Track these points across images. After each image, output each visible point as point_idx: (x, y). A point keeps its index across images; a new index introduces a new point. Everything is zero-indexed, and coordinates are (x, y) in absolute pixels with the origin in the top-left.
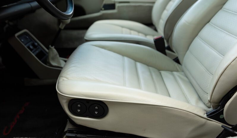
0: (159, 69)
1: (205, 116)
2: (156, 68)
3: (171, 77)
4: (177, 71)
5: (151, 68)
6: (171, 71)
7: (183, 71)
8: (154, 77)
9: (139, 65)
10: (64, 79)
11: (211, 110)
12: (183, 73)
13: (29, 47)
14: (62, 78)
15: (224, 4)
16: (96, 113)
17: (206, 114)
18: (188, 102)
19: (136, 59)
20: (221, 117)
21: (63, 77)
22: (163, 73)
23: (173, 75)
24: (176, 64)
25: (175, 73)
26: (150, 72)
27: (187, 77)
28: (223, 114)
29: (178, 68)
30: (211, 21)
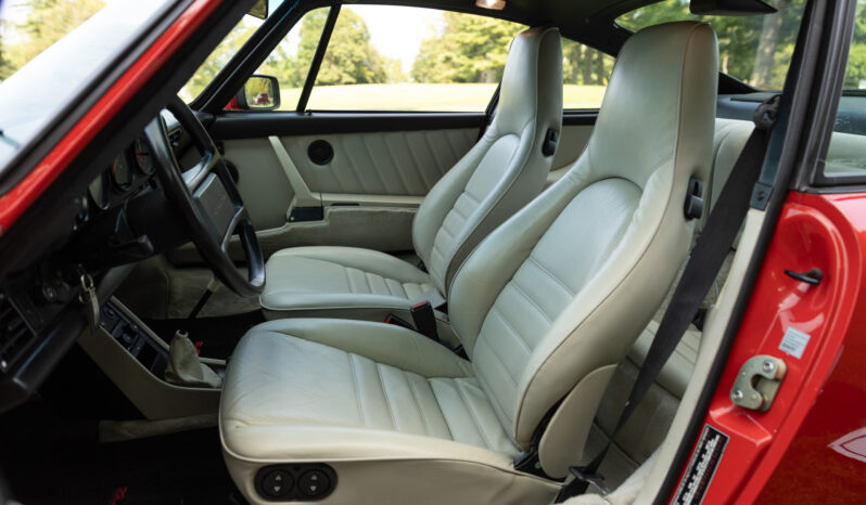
0: (427, 376)
1: (511, 468)
2: (420, 374)
3: (452, 390)
4: (463, 376)
5: (408, 374)
6: (451, 376)
7: (474, 376)
8: (418, 395)
9: (383, 368)
10: (238, 423)
11: (521, 455)
12: (473, 380)
13: (120, 339)
14: (231, 422)
15: (532, 248)
16: (313, 488)
17: (512, 465)
18: (485, 445)
19: (376, 358)
20: (537, 466)
21: (233, 419)
22: (435, 382)
23: (456, 387)
24: (461, 361)
25: (459, 381)
26: (409, 385)
27: (481, 388)
28: (538, 460)
29: (464, 369)
30: (515, 278)
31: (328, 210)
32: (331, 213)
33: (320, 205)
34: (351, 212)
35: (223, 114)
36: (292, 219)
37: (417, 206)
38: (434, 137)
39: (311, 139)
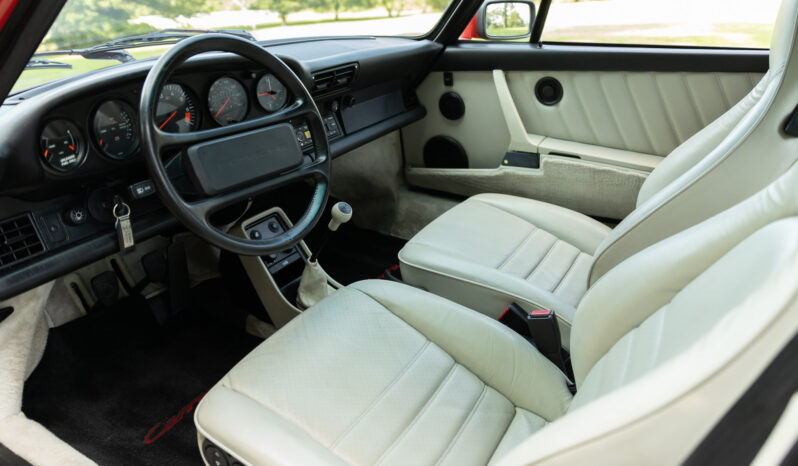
0: (515, 404)
31: (544, 159)
32: (546, 163)
33: (535, 152)
34: (569, 165)
35: (456, 43)
36: (506, 162)
37: (650, 170)
38: (697, 82)
39: (538, 76)
